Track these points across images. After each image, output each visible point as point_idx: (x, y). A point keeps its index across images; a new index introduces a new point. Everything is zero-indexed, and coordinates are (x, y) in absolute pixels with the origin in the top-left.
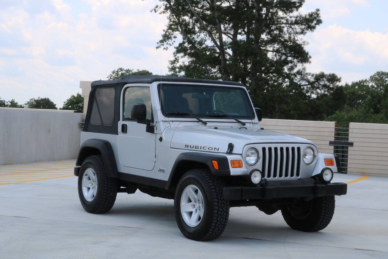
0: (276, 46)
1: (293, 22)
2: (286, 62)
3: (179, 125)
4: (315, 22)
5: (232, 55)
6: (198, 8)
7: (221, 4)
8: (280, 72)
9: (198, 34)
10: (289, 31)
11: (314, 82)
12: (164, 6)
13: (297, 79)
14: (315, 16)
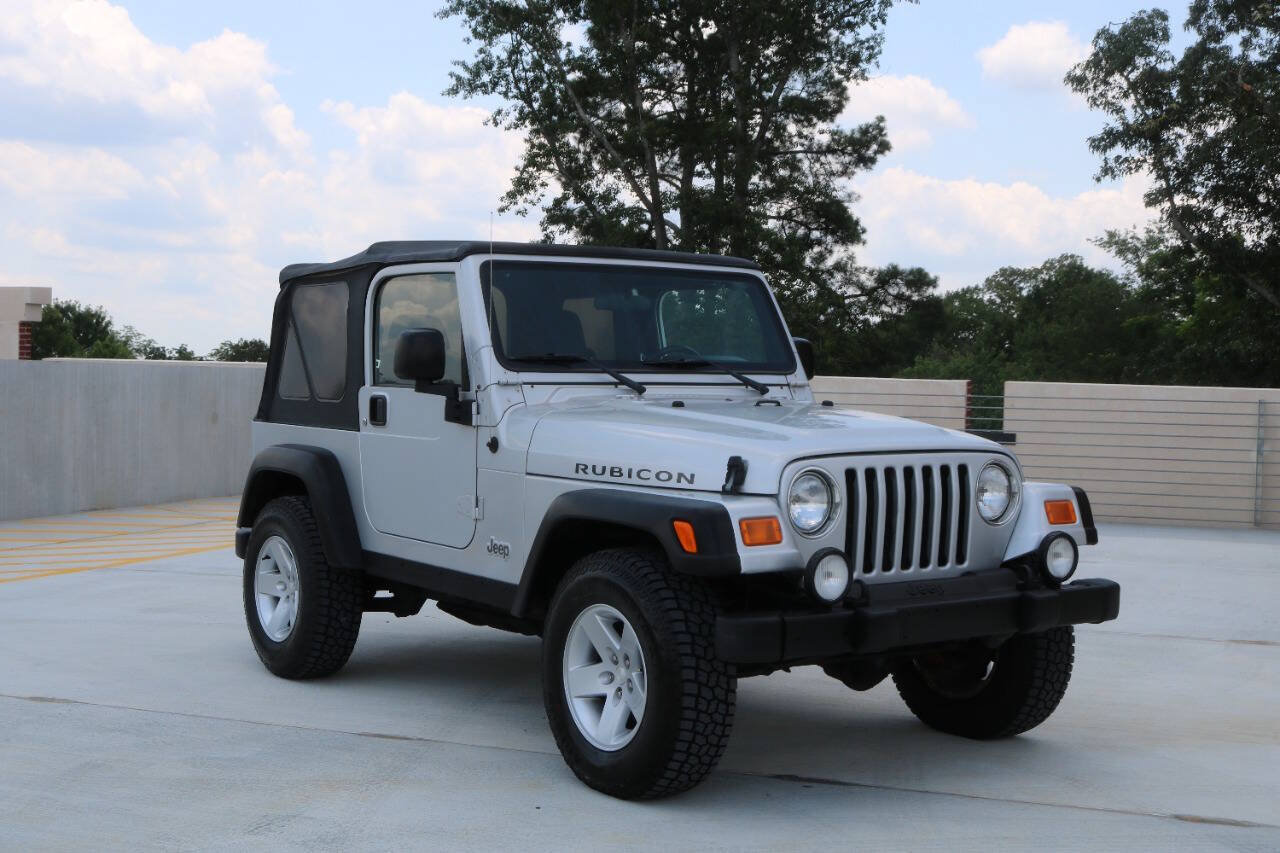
0: (787, 204)
1: (824, 148)
2: (808, 243)
3: (553, 394)
4: (874, 147)
5: (679, 225)
6: (599, 118)
7: (652, 107)
8: (794, 267)
9: (600, 176)
10: (815, 169)
11: (874, 289)
12: (518, 111)
13: (836, 283)
14: (874, 133)
